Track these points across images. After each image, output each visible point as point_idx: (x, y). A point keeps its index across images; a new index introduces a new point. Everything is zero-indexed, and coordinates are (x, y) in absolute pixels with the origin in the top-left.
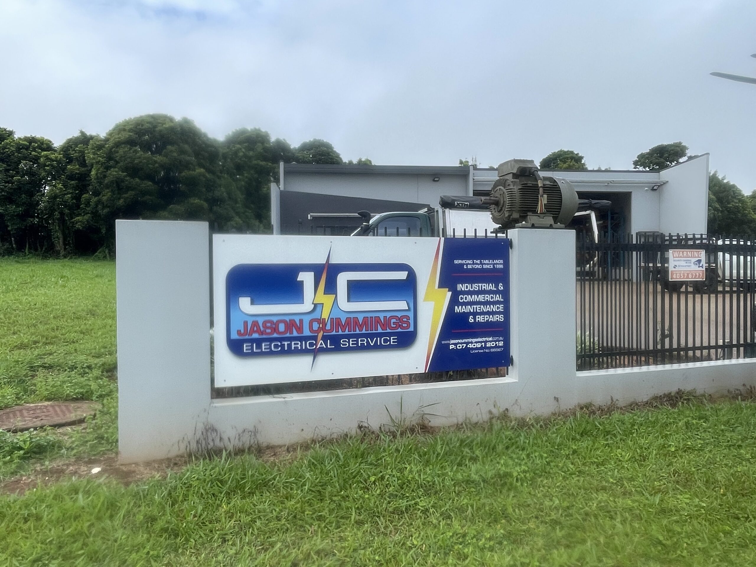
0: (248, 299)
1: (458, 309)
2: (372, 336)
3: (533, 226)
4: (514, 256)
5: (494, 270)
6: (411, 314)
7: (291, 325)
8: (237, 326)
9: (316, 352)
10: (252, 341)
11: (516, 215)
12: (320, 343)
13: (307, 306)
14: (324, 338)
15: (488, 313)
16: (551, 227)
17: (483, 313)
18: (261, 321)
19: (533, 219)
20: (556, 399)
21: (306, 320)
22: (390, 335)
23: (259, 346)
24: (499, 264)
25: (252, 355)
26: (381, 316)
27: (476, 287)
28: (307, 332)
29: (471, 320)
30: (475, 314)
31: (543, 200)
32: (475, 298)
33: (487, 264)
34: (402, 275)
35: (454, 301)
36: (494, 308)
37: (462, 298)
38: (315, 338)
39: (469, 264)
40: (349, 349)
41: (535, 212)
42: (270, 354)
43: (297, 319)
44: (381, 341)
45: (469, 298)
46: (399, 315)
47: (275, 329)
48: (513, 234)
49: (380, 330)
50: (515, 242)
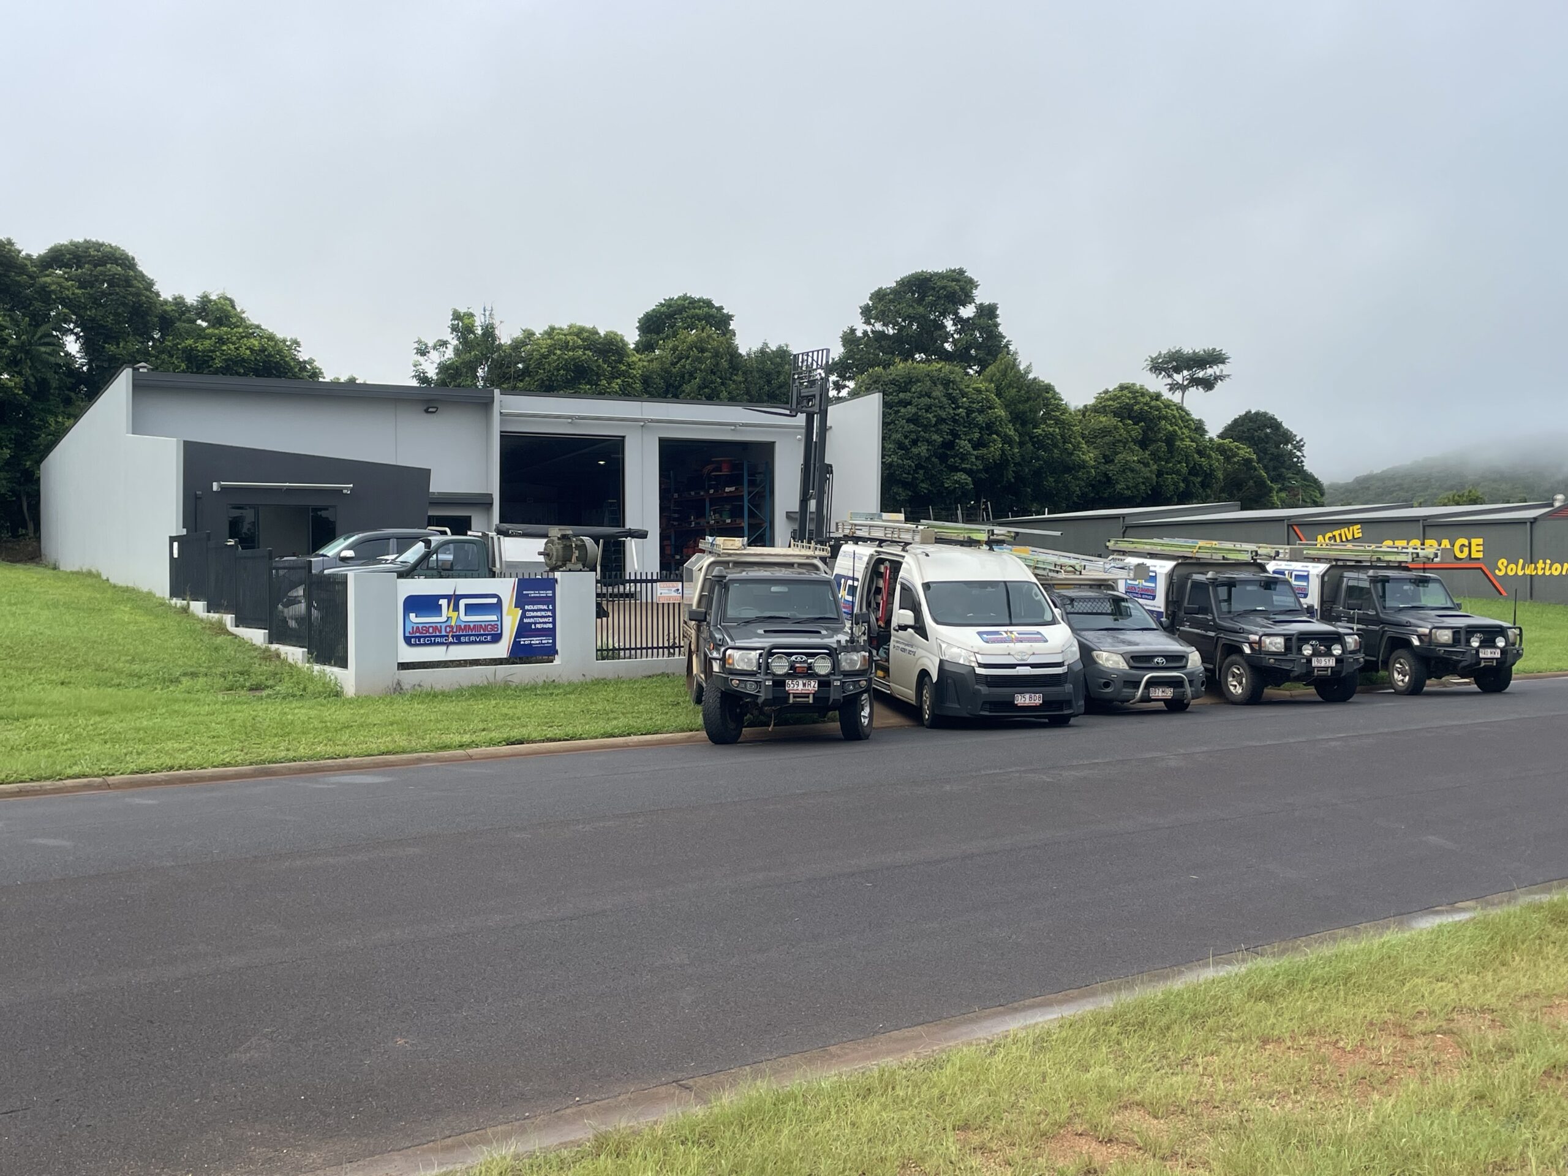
0: (414, 615)
1: (525, 620)
2: (478, 636)
3: (570, 570)
4: (558, 588)
5: (547, 597)
6: (499, 623)
7: (435, 629)
8: (409, 629)
9: (448, 644)
10: (416, 637)
11: (559, 563)
12: (451, 639)
13: (443, 619)
14: (453, 637)
15: (543, 623)
16: (581, 570)
17: (540, 623)
18: (420, 626)
19: (569, 566)
20: (584, 675)
21: (444, 625)
22: (487, 635)
23: (419, 641)
24: (550, 593)
25: (416, 645)
26: (483, 624)
27: (536, 607)
28: (444, 633)
29: (533, 627)
30: (535, 623)
31: (576, 553)
32: (535, 614)
33: (543, 593)
34: (494, 601)
35: (523, 616)
36: (546, 620)
37: (528, 614)
38: (448, 636)
39: (532, 593)
40: (465, 643)
41: (570, 561)
42: (425, 645)
43: (438, 625)
44: (483, 639)
45: (532, 614)
46: (493, 623)
47: (428, 631)
48: (557, 575)
49: (482, 632)
50: (559, 580)
